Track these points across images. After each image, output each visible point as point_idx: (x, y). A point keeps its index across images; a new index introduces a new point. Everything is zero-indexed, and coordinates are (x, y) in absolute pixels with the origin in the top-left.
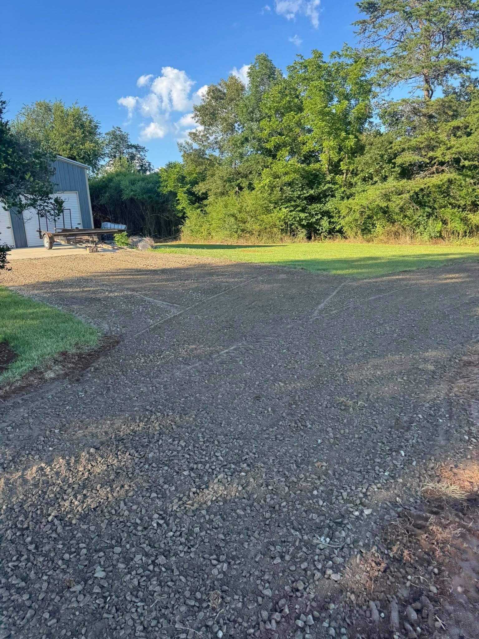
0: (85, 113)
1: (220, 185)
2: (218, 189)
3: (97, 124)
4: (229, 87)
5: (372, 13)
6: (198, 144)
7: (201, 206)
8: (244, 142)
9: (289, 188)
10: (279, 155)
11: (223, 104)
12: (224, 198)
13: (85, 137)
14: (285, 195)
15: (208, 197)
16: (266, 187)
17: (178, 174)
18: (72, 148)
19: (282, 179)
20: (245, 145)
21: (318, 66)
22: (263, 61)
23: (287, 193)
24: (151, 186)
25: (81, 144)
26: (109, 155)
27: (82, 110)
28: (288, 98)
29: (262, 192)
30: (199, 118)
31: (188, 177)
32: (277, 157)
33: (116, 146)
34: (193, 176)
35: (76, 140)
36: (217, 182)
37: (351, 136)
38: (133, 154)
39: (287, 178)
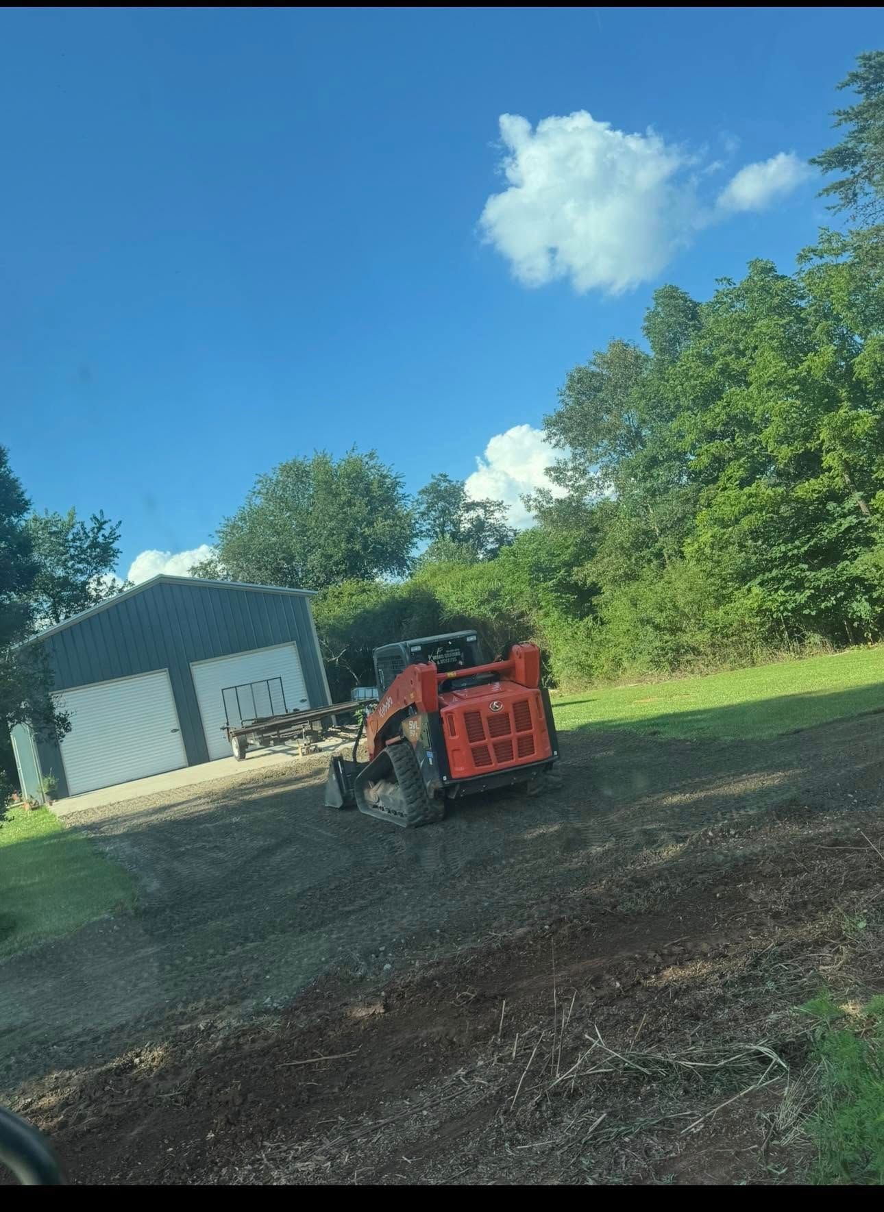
0: (371, 463)
1: (621, 560)
2: (617, 569)
3: (398, 480)
4: (609, 364)
5: (854, 164)
6: (567, 486)
7: (592, 610)
8: (652, 467)
9: (760, 543)
10: (723, 478)
11: (603, 401)
12: (634, 585)
13: (373, 510)
14: (754, 558)
15: (600, 588)
16: (707, 550)
17: (536, 554)
18: (351, 536)
19: (737, 527)
20: (655, 472)
21: (765, 289)
22: (667, 301)
23: (755, 553)
24: (495, 585)
25: (366, 526)
26: (432, 533)
27: (366, 459)
28: (718, 365)
29: (698, 560)
30: (557, 437)
31: (559, 555)
32: (720, 483)
33: (443, 511)
34: (569, 551)
35: (356, 519)
36: (613, 555)
37: (862, 411)
38: (480, 520)
39: (745, 524)
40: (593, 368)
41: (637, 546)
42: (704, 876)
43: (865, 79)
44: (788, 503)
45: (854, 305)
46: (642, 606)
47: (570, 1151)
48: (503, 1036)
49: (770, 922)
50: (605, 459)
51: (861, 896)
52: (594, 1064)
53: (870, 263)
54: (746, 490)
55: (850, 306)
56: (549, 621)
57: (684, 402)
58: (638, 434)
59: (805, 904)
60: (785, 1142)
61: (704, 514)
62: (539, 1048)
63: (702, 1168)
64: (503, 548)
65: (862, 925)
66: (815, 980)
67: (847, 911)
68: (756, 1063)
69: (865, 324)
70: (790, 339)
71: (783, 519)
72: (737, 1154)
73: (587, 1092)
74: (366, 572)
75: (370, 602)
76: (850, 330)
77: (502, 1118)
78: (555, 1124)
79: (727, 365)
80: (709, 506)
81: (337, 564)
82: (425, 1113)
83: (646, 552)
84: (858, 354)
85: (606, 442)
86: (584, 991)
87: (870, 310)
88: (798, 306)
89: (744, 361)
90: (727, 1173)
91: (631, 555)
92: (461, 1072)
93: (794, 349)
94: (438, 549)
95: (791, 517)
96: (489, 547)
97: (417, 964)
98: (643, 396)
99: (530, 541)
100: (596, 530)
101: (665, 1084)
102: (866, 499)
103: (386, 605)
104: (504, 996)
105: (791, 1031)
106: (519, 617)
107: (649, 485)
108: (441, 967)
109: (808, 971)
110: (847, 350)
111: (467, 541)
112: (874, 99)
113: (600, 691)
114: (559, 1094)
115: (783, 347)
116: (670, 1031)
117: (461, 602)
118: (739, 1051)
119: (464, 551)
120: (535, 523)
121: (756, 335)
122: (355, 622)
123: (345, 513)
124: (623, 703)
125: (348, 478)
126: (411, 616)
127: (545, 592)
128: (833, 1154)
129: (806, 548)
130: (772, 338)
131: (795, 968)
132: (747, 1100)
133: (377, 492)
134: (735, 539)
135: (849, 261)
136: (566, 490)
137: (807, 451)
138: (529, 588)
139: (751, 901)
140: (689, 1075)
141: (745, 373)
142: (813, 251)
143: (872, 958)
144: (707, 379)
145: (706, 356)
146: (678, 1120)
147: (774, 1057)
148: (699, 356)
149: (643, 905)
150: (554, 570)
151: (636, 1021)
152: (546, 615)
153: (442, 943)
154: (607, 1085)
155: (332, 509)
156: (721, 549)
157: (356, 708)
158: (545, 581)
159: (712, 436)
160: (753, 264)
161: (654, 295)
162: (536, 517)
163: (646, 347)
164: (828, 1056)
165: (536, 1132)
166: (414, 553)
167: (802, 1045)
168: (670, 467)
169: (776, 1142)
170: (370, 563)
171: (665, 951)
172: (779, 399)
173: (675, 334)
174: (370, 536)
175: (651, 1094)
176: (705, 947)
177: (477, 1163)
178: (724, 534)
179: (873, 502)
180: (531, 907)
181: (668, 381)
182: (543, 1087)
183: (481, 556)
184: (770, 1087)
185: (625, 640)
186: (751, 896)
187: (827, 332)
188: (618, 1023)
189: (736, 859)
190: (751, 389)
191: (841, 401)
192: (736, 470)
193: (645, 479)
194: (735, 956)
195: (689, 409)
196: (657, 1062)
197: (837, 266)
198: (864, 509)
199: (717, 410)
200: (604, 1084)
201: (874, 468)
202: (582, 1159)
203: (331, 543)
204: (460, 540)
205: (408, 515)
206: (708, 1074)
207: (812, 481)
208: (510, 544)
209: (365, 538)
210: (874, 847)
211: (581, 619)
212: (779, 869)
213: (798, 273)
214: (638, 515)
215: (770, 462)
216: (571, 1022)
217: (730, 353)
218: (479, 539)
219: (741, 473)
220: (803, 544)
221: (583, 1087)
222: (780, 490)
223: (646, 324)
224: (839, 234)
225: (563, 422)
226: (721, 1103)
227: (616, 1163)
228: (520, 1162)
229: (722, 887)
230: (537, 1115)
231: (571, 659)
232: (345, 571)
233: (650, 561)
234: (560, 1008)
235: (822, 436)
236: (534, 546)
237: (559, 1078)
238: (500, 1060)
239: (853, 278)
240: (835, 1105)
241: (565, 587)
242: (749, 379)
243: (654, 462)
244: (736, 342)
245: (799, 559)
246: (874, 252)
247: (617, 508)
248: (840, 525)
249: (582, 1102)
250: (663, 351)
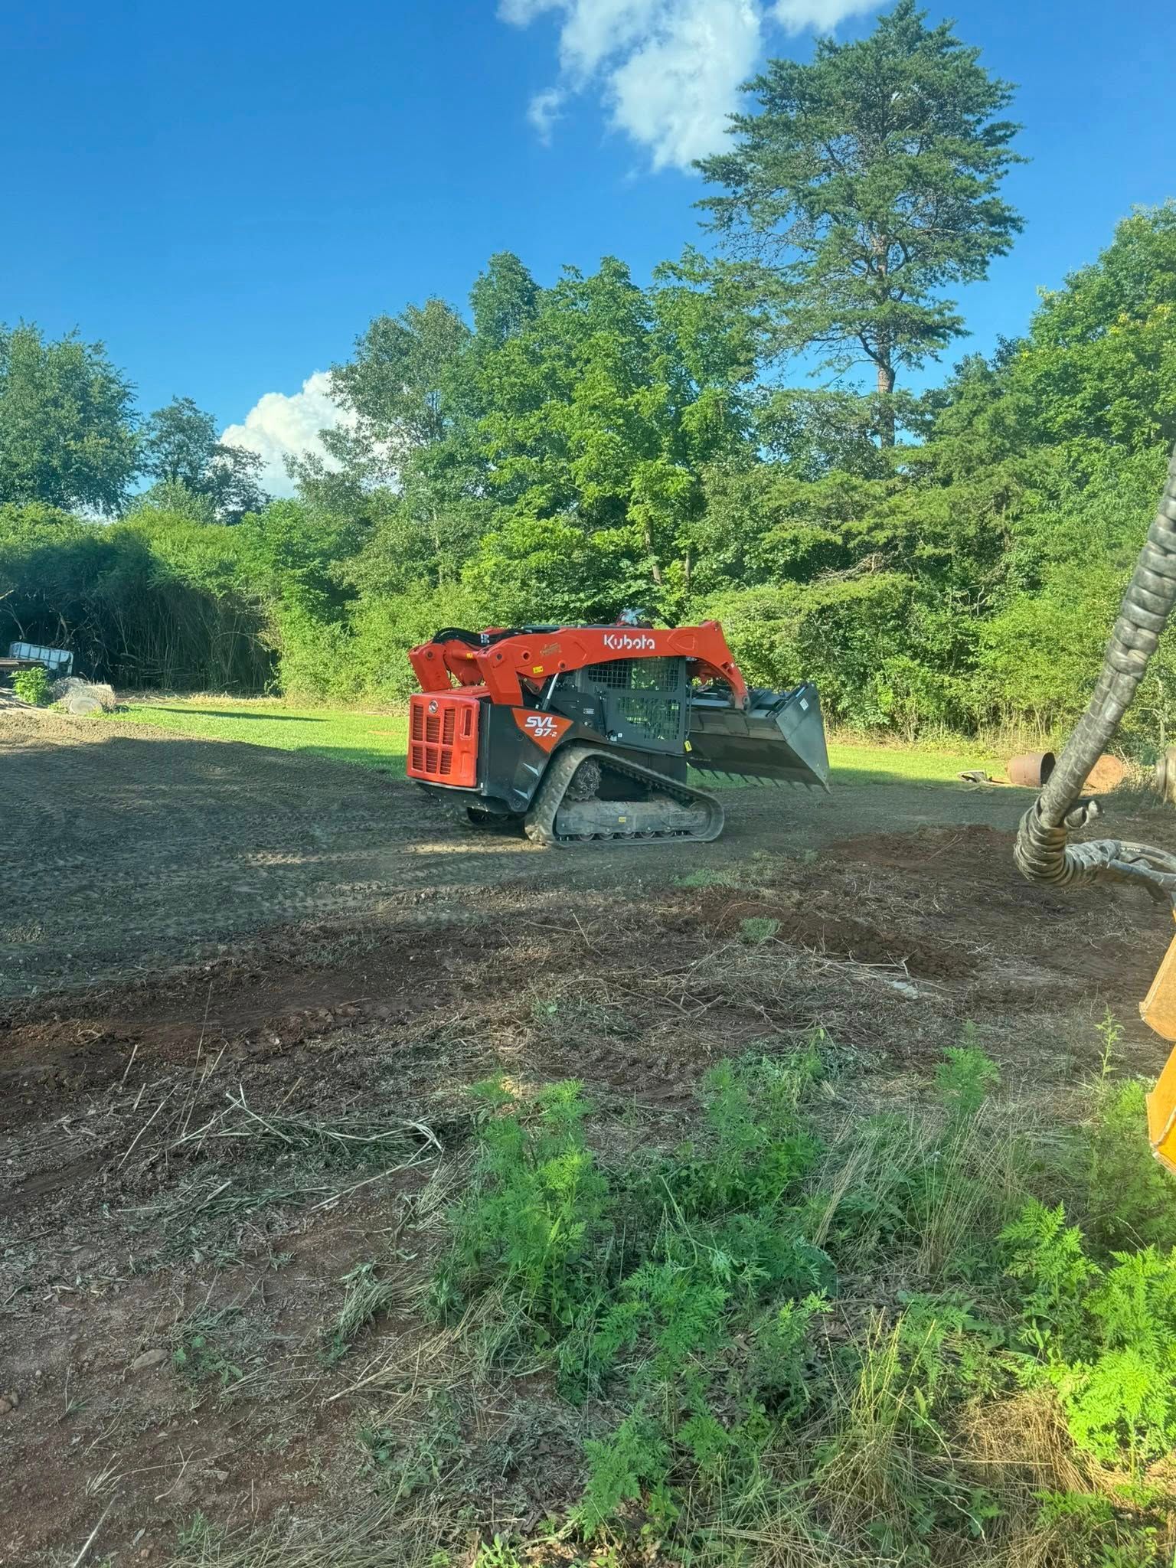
0: (96, 358)
1: (389, 566)
2: (383, 575)
3: (128, 390)
4: (424, 325)
5: (738, 184)
6: (344, 459)
7: (343, 616)
8: (446, 466)
9: (544, 585)
10: (522, 501)
11: (407, 368)
12: (398, 599)
13: (86, 421)
14: (534, 601)
15: (358, 593)
16: (487, 579)
17: (289, 532)
18: (49, 447)
19: (525, 561)
20: (449, 472)
21: (613, 295)
22: (505, 272)
23: (536, 596)
24: (228, 556)
25: (73, 438)
26: (159, 471)
27: (89, 351)
28: (544, 367)
29: (475, 588)
30: (343, 396)
31: (316, 540)
32: (517, 506)
33: (180, 447)
34: (330, 539)
35: (61, 427)
36: (381, 558)
37: (679, 468)
38: (226, 471)
39: (533, 560)
40: (403, 325)
41: (413, 554)
42: (402, 936)
43: (772, 90)
44: (582, 548)
45: (700, 346)
46: (402, 624)
47: (179, 1219)
48: (127, 1084)
49: (458, 992)
50: (397, 440)
51: (557, 979)
52: (229, 1125)
53: (728, 303)
54: (543, 522)
55: (696, 345)
56: (287, 617)
57: (498, 398)
58: (439, 423)
59: (500, 979)
60: (421, 1226)
61: (492, 536)
62: (169, 1101)
63: (326, 1247)
64: (248, 514)
65: (552, 1009)
66: (492, 1061)
67: (540, 993)
68: (411, 1141)
69: (706, 370)
70: (626, 363)
71: (573, 565)
72: (368, 1235)
73: (214, 1156)
74: (61, 498)
75: (59, 537)
76: (689, 372)
77: (105, 1176)
78: (168, 1188)
79: (554, 371)
80: (499, 529)
81: (21, 477)
82: (10, 1162)
83: (419, 564)
84: (690, 403)
85: (400, 419)
86: (235, 1045)
87: (714, 358)
88: (642, 327)
89: (573, 372)
90: (352, 1255)
91: (402, 563)
92: (65, 1119)
93: (629, 377)
94: (165, 492)
95: (582, 565)
96: (231, 508)
97: (34, 990)
98: (454, 378)
99: (286, 514)
100: (367, 522)
101: (305, 1154)
102: (662, 565)
103: (80, 547)
104: (137, 1039)
105: (454, 1111)
106: (251, 604)
107: (439, 486)
108: (65, 998)
109: (486, 1050)
110: (680, 396)
111: (205, 492)
112: (775, 117)
113: (332, 710)
114: (181, 1155)
115: (615, 370)
116: (324, 1098)
117: (181, 567)
118: (396, 1126)
119: (198, 504)
120: (297, 495)
121: (592, 346)
122: (34, 558)
123: (46, 413)
124: (356, 731)
125: (61, 369)
126: (111, 569)
127: (290, 582)
128: (468, 1244)
129: (589, 603)
130: (608, 356)
131: (475, 1045)
132: (390, 1179)
133: (96, 398)
134: (519, 574)
135: (707, 292)
136: (341, 464)
137: (615, 496)
138: (271, 571)
139: (445, 969)
140: (334, 1149)
141: (571, 387)
142: (672, 268)
143: (554, 1046)
144: (528, 381)
145: (534, 352)
146: (312, 1194)
147: (431, 1136)
148: (526, 350)
149: (327, 958)
150: (307, 557)
151: (289, 1083)
152: (287, 608)
153: (71, 970)
154: (240, 1151)
155: (31, 404)
156: (502, 581)
157: (14, 668)
158: (293, 568)
159: (520, 449)
160: (607, 261)
161: (491, 259)
162: (298, 487)
163: (469, 320)
164: (487, 1140)
165: (145, 1194)
166: (130, 489)
167: (462, 1127)
168: (467, 472)
169: (411, 1226)
170: (68, 487)
171: (339, 1011)
172: (601, 428)
173: (506, 314)
174: (76, 452)
175: (288, 1165)
176: (383, 1010)
177: (64, 1224)
178: (509, 565)
179: (666, 570)
180: (193, 943)
181: (485, 368)
182: (163, 1147)
183: (219, 517)
184: (420, 1168)
185: (374, 661)
186: (447, 963)
187: (666, 367)
188: (268, 1082)
189: (440, 923)
190: (573, 407)
191: (661, 451)
192: (538, 497)
193: (436, 477)
194: (414, 1025)
195: (502, 409)
196: (303, 1130)
197: (694, 294)
198: (656, 576)
199: (532, 420)
200: (236, 1148)
201: (677, 535)
202: (192, 1229)
203: (20, 447)
204: (195, 490)
205: (132, 438)
206: (356, 1148)
207: (612, 531)
208: (258, 511)
209: (69, 453)
210: (582, 931)
211: (328, 623)
212: (482, 940)
213: (652, 289)
214: (419, 518)
215: (574, 497)
216: (213, 1077)
217: (560, 358)
218: (220, 493)
219: (542, 501)
220: (589, 598)
221: (210, 1151)
222: (578, 532)
223: (475, 291)
224: (703, 258)
225: (353, 379)
226: (362, 1180)
227: (231, 1236)
228: (117, 1227)
229: (418, 950)
230: (150, 1176)
231: (305, 667)
232: (32, 489)
233: (421, 575)
234: (203, 1060)
235: (633, 484)
236: (289, 521)
237: (184, 1138)
238: (117, 1111)
239: (706, 313)
240: (482, 1193)
241: (314, 580)
242: (574, 395)
243: (450, 460)
244: (570, 347)
245: (578, 613)
246: (734, 291)
247: (397, 503)
248: (629, 587)
249: (205, 1166)
250: (487, 330)
